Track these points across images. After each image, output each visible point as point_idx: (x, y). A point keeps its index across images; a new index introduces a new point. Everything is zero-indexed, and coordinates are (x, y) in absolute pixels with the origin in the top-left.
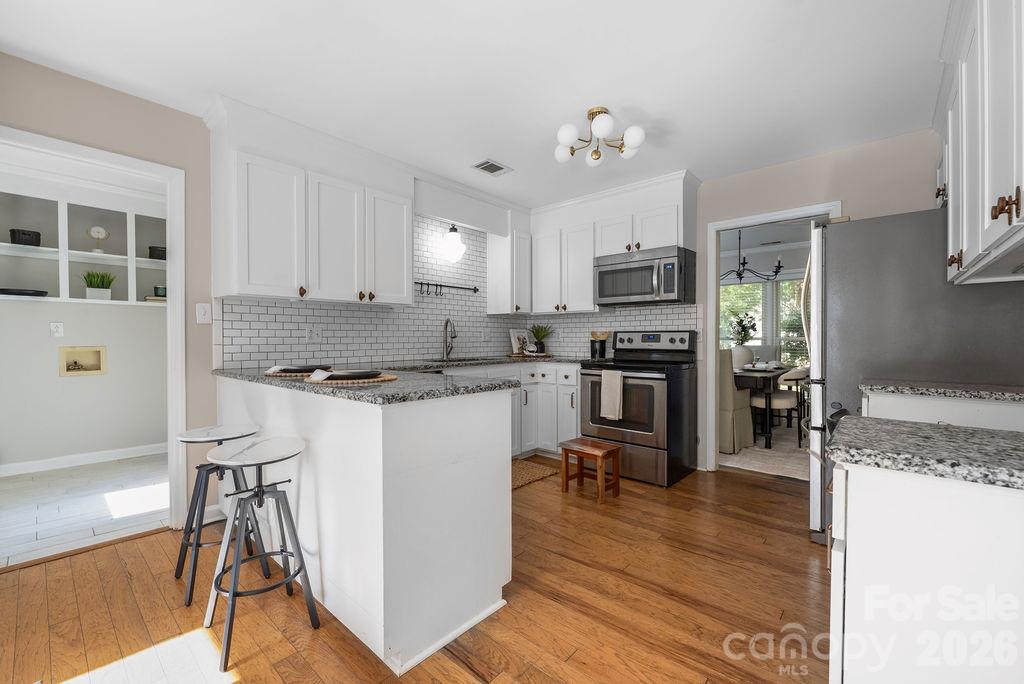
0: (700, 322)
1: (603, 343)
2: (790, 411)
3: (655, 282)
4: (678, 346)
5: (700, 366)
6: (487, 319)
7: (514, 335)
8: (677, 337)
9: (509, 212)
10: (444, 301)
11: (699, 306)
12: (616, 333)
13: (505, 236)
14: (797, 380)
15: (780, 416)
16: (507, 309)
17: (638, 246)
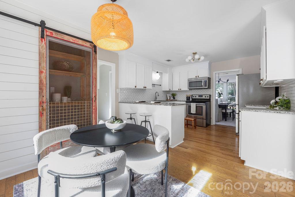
0: (212, 93)
1: (189, 97)
2: (230, 113)
3: (202, 84)
4: (207, 98)
5: (211, 102)
6: (163, 92)
7: (168, 95)
8: (207, 96)
9: (168, 68)
10: (155, 88)
11: (212, 89)
12: (192, 95)
13: (167, 73)
14: (232, 106)
15: (228, 115)
16: (168, 90)
17: (198, 76)
